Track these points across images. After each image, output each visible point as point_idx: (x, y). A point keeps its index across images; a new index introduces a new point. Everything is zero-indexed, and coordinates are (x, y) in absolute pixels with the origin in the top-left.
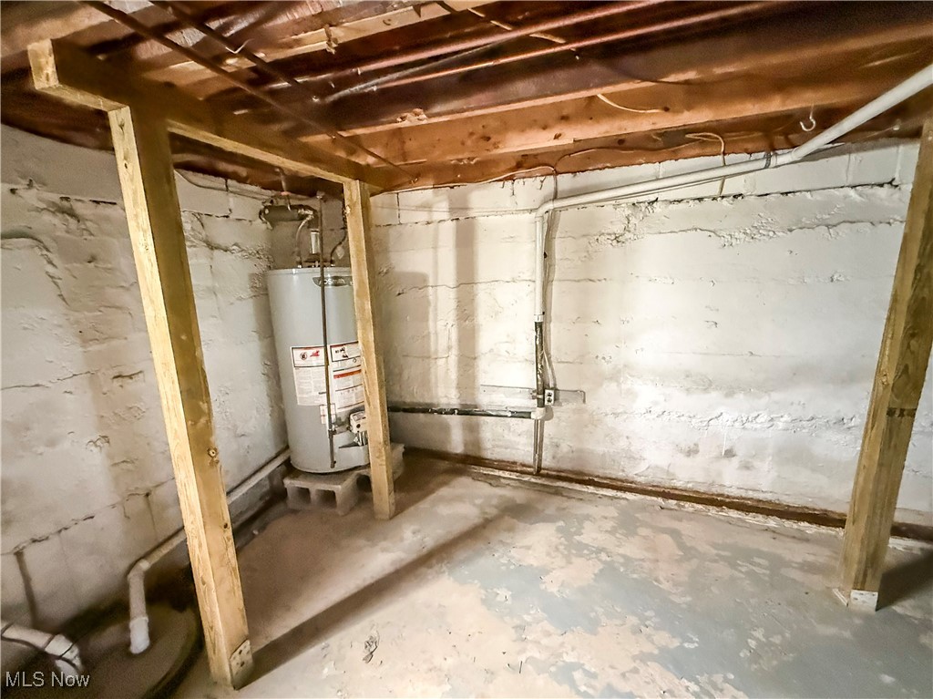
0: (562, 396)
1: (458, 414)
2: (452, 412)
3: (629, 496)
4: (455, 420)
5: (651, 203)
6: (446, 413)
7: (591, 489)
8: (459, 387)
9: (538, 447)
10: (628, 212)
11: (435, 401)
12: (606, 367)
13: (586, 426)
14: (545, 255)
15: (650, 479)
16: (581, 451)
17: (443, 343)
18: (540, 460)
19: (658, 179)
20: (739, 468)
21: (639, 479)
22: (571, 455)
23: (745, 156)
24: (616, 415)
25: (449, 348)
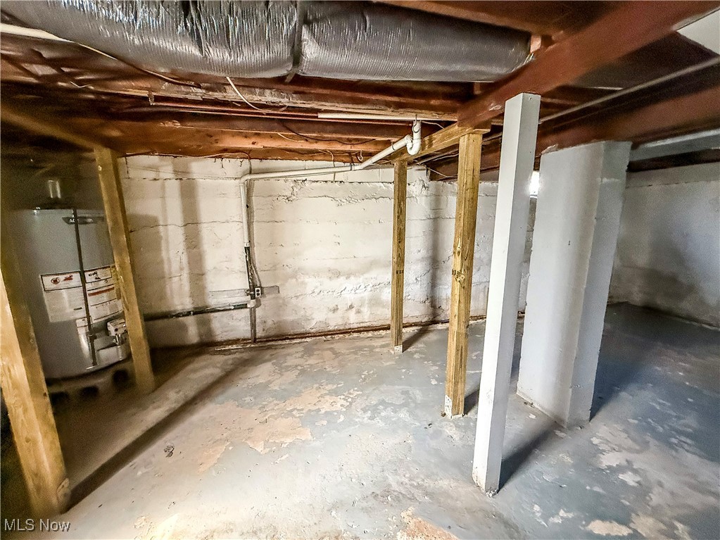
0: (265, 291)
1: (194, 314)
2: (188, 314)
3: (308, 340)
4: (190, 321)
5: (304, 181)
6: (183, 316)
7: (288, 341)
8: (192, 296)
9: (253, 325)
10: (292, 185)
11: (172, 309)
12: (289, 271)
13: (281, 306)
14: (247, 206)
15: (318, 329)
16: (279, 322)
17: (175, 266)
18: (255, 334)
19: (305, 169)
20: (356, 313)
21: (312, 331)
22: (274, 326)
23: (342, 164)
24: (297, 297)
25: (182, 269)
